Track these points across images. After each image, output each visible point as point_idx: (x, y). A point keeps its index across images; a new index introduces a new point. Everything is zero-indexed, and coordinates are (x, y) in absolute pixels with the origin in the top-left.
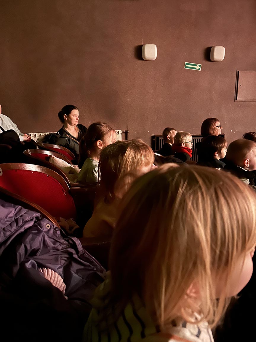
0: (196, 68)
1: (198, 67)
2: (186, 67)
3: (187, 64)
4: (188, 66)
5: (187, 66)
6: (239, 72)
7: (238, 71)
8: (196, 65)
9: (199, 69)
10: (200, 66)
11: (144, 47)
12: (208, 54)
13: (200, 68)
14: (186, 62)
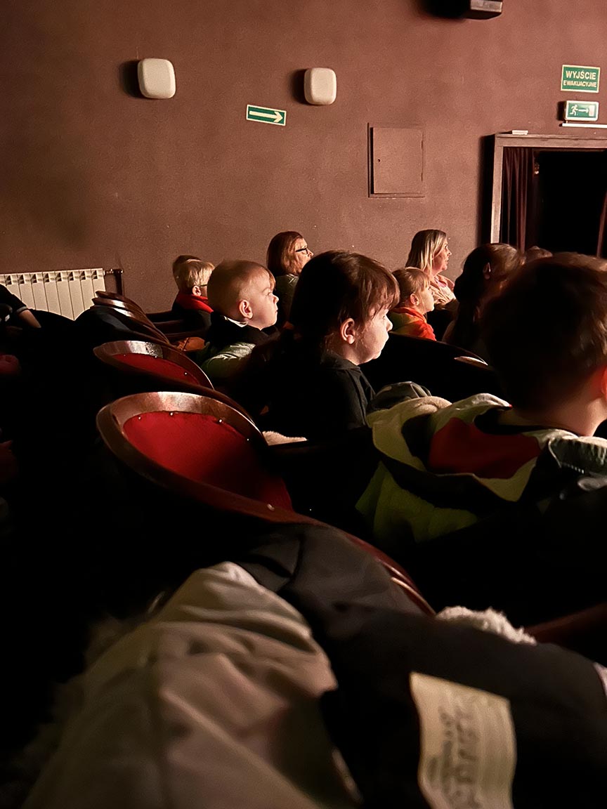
0: (275, 119)
1: (279, 117)
2: (250, 116)
3: (251, 109)
4: (254, 113)
5: (251, 113)
6: (372, 129)
7: (370, 127)
8: (273, 113)
9: (281, 122)
10: (282, 114)
11: (142, 65)
12: (298, 87)
13: (283, 120)
14: (248, 106)
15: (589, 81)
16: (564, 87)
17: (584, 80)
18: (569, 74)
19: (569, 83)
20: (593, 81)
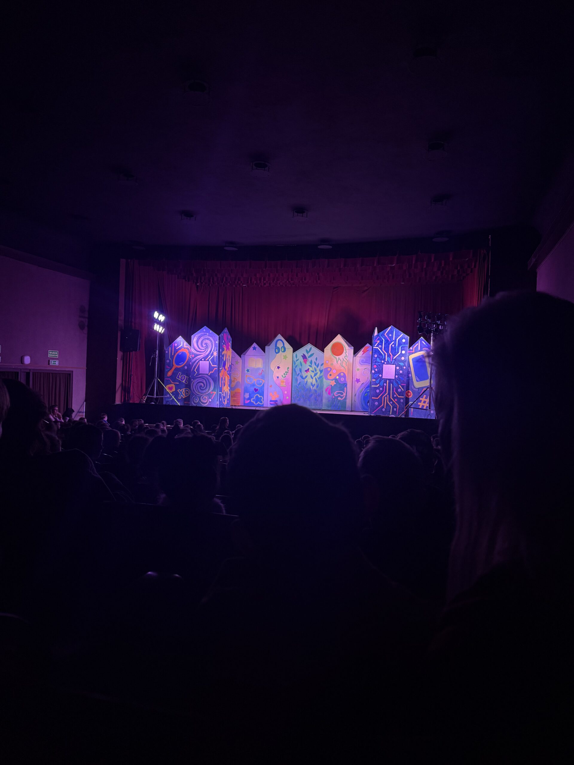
15: (55, 354)
16: (49, 356)
17: (54, 354)
18: (50, 353)
19: (51, 355)
20: (56, 355)
